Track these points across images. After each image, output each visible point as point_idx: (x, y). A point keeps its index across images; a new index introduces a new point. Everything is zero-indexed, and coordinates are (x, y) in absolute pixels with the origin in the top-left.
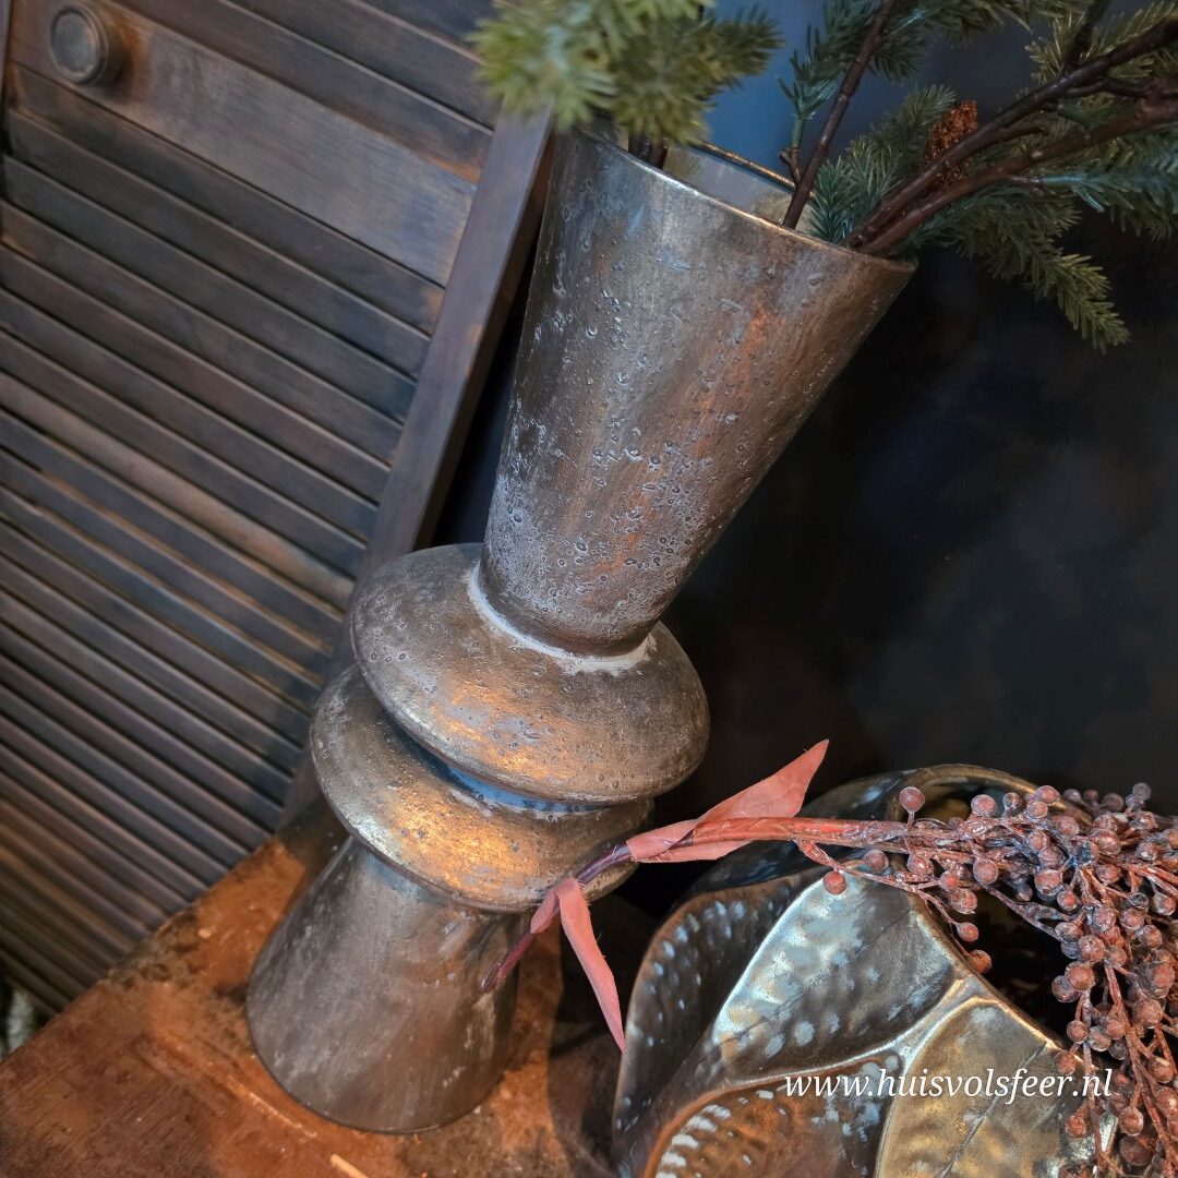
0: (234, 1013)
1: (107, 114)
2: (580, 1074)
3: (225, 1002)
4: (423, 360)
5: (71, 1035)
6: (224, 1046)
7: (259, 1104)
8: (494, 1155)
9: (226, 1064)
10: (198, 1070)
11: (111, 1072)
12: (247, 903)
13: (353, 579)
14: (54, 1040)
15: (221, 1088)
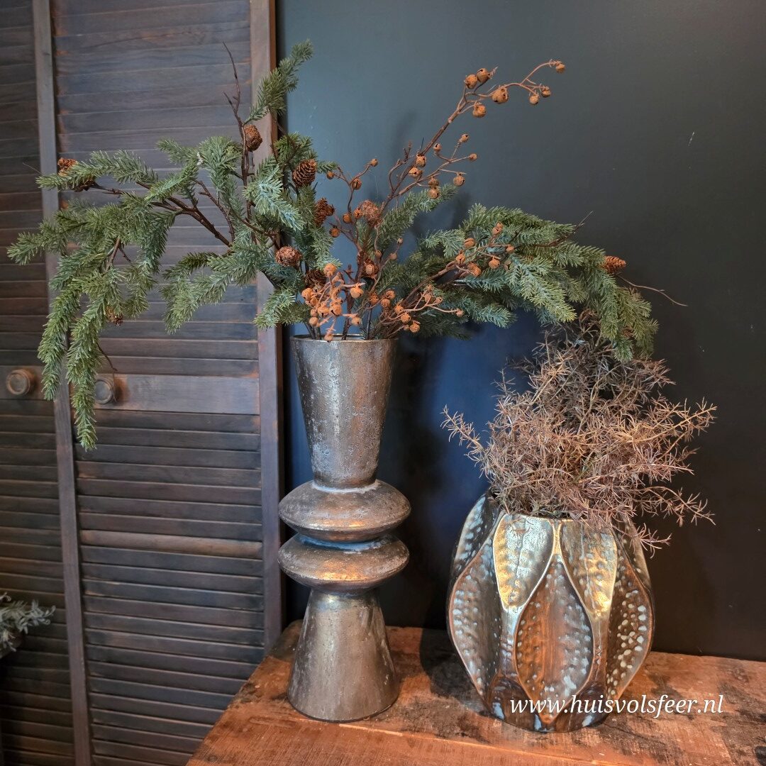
0: (281, 702)
1: (116, 412)
2: (424, 679)
3: (276, 701)
4: (260, 443)
5: (224, 725)
6: (283, 711)
7: (305, 721)
8: (400, 708)
9: (286, 715)
10: (277, 720)
11: (245, 730)
13: (261, 541)
14: (219, 728)
15: (288, 721)
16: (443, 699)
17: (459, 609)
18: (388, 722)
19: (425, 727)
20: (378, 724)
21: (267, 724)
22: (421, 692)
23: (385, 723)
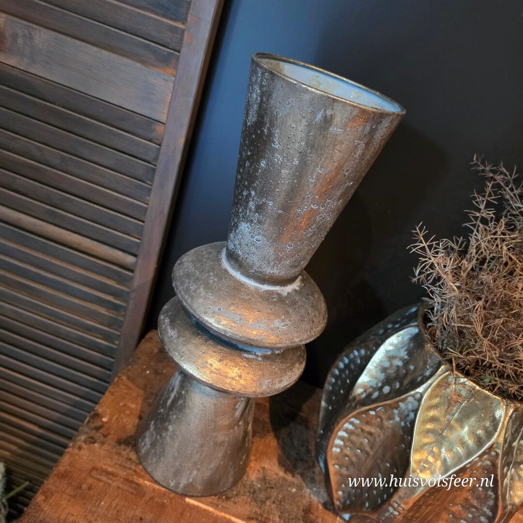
0: (128, 450)
2: (272, 443)
3: (123, 446)
4: (158, 156)
5: (62, 475)
6: (128, 464)
7: (150, 485)
8: (248, 483)
9: (131, 472)
10: (120, 477)
11: (84, 486)
12: (118, 403)
13: (135, 256)
14: (56, 479)
15: (132, 482)
16: (289, 477)
17: (347, 432)
18: (235, 503)
19: (271, 517)
20: (225, 504)
21: (110, 481)
22: (268, 461)
23: (232, 504)
